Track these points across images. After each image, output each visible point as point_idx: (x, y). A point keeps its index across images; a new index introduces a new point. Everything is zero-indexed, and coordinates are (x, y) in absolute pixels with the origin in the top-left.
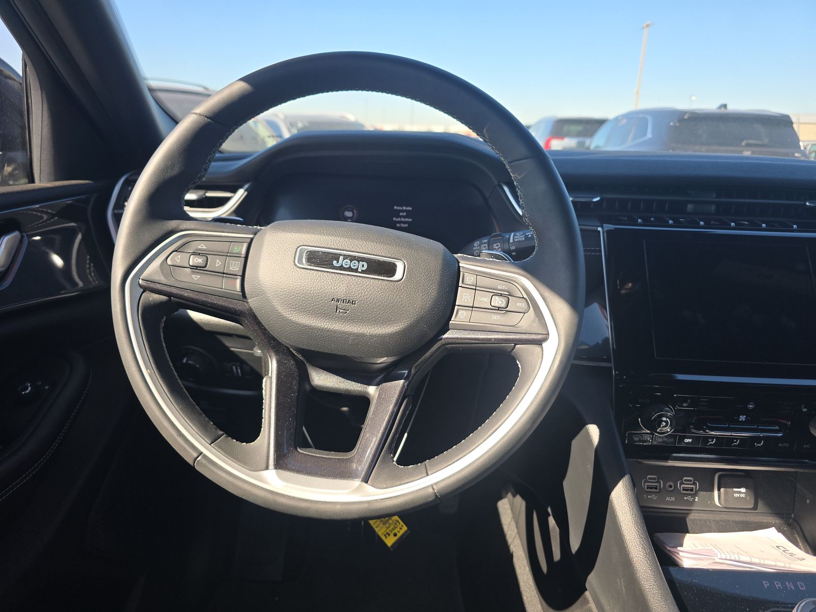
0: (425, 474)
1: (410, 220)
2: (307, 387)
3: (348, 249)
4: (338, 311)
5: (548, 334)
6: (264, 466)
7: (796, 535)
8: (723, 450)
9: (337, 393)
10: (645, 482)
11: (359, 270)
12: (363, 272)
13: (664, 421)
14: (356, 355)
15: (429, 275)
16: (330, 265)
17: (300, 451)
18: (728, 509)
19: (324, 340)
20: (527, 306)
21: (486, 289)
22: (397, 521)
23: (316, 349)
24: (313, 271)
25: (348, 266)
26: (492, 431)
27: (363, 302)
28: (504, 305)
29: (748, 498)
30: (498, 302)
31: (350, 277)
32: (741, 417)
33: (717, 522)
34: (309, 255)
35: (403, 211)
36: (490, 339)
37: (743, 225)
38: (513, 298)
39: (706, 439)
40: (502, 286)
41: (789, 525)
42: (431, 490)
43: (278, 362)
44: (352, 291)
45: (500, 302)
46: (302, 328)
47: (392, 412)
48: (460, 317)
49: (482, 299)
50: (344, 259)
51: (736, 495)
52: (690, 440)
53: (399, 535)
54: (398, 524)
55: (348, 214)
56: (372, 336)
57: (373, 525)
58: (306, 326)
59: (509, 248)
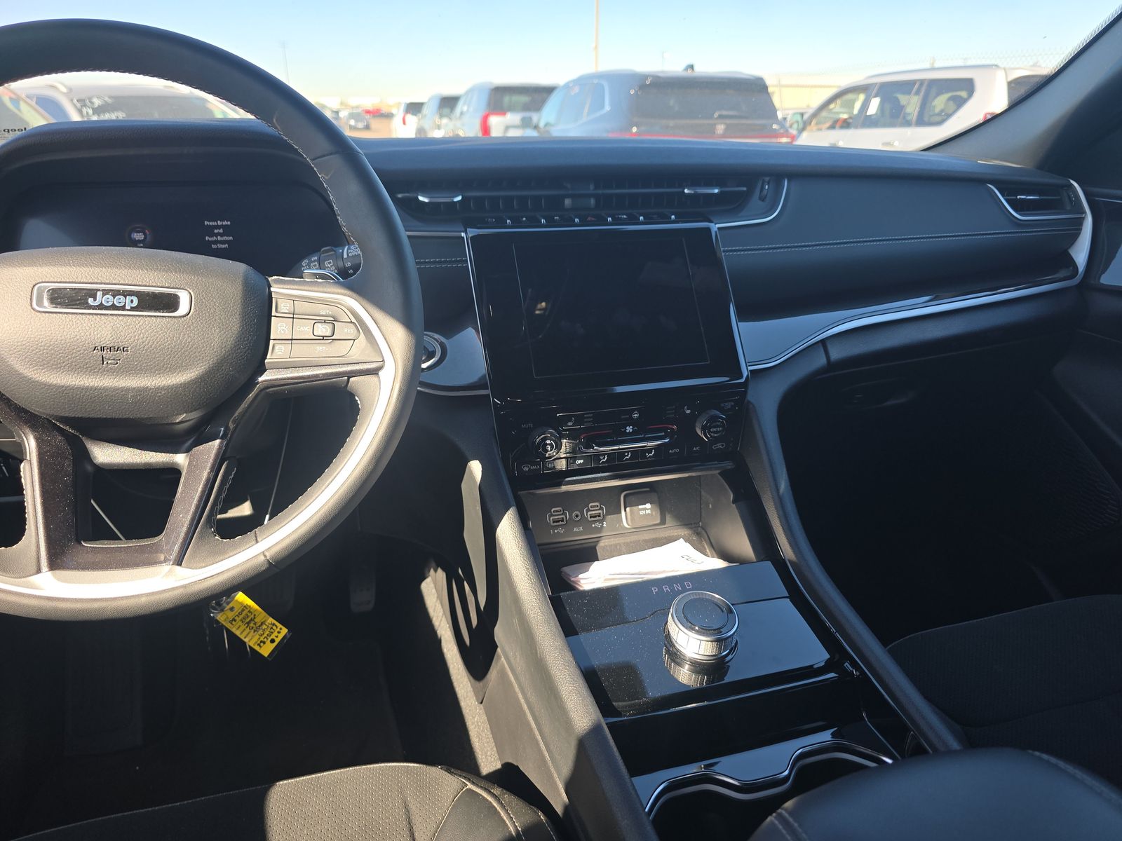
0: (254, 542)
1: (231, 238)
2: (89, 468)
3: (108, 281)
4: (105, 363)
5: (383, 361)
6: (34, 568)
7: (704, 543)
8: (616, 466)
9: (134, 470)
10: (552, 515)
11: (128, 307)
12: (132, 309)
13: (549, 444)
14: (142, 416)
15: (226, 305)
16: (84, 304)
17: (86, 545)
18: (638, 529)
19: (93, 402)
20: (356, 331)
21: (306, 316)
22: (274, 624)
23: (86, 415)
24: (61, 315)
25: (110, 304)
26: (330, 480)
27: (138, 347)
28: (329, 333)
29: (654, 513)
30: (322, 330)
31: (115, 318)
32: (628, 428)
33: (627, 544)
34: (51, 295)
35: (218, 227)
36: (317, 376)
37: (621, 219)
38: (340, 323)
39: (597, 457)
40: (324, 310)
41: (698, 534)
42: (262, 558)
43: (37, 439)
44: (121, 335)
45: (324, 330)
46: (57, 390)
47: (208, 480)
48: (277, 353)
49: (302, 328)
50: (104, 295)
51: (642, 513)
52: (582, 461)
53: (277, 640)
54: (274, 628)
55: (138, 236)
56: (158, 389)
57: (239, 636)
58: (63, 386)
59: (344, 266)
